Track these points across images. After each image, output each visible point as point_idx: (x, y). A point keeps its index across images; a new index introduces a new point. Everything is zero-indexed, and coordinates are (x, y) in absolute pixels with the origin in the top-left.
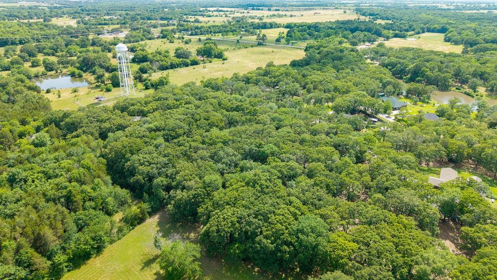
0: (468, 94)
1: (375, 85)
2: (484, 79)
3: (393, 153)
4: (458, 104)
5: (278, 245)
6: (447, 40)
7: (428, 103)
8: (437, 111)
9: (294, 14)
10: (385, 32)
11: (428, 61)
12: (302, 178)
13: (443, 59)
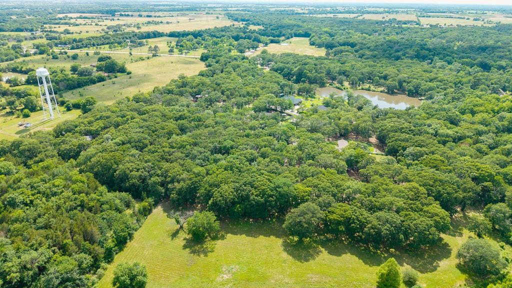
0: (339, 88)
1: (276, 88)
2: (346, 76)
3: (309, 134)
4: (335, 96)
5: (265, 198)
6: (312, 44)
7: (314, 98)
8: (324, 103)
9: (170, 21)
10: (263, 38)
11: (305, 64)
12: (260, 159)
13: (316, 62)
